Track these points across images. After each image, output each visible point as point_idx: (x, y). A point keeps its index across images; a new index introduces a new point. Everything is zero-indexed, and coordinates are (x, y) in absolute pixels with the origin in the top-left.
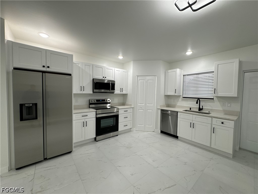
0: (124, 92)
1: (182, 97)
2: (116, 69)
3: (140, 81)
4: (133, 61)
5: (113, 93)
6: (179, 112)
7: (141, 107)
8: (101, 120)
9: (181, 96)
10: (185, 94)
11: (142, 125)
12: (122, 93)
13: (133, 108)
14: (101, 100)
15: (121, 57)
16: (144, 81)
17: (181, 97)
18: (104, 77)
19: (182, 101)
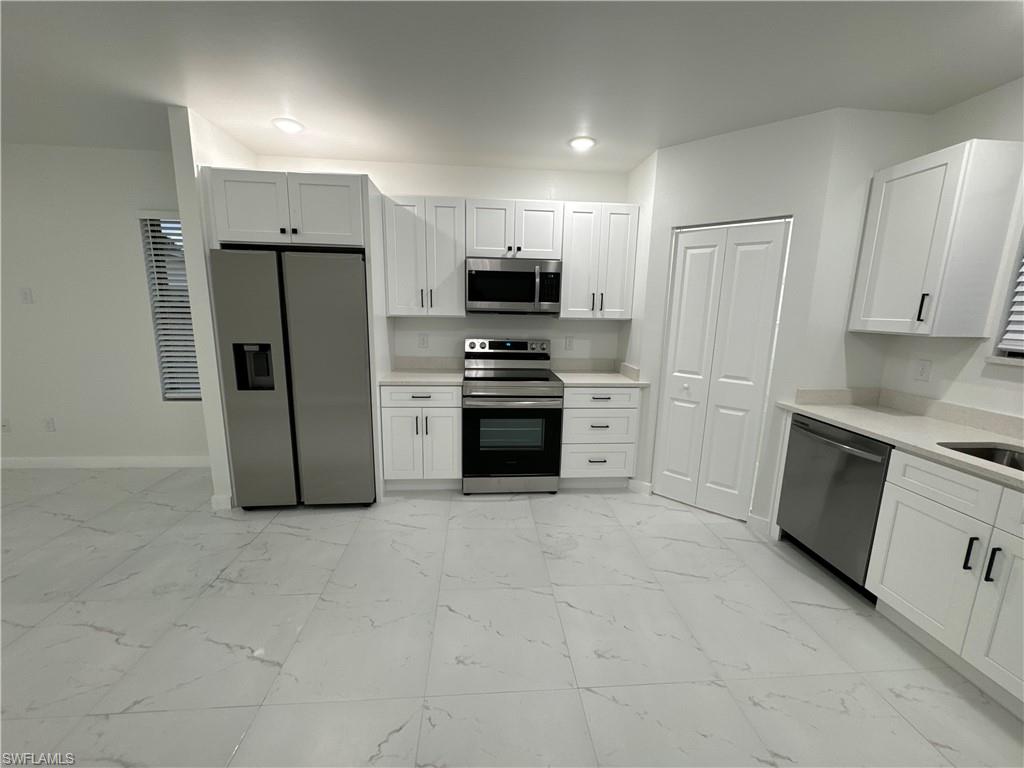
0: (612, 312)
1: (992, 352)
2: (572, 206)
3: (690, 251)
4: (660, 148)
5: (556, 314)
6: (900, 449)
7: (687, 389)
8: (482, 421)
9: (983, 345)
11: (686, 476)
12: (599, 315)
13: (643, 388)
14: (508, 344)
15: (582, 145)
16: (712, 254)
17: (988, 349)
18: (510, 249)
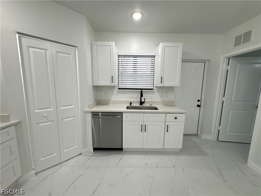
1: (118, 88)
6: (124, 113)
7: (45, 116)
10: (121, 84)
19: (117, 93)
